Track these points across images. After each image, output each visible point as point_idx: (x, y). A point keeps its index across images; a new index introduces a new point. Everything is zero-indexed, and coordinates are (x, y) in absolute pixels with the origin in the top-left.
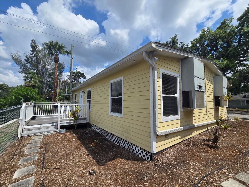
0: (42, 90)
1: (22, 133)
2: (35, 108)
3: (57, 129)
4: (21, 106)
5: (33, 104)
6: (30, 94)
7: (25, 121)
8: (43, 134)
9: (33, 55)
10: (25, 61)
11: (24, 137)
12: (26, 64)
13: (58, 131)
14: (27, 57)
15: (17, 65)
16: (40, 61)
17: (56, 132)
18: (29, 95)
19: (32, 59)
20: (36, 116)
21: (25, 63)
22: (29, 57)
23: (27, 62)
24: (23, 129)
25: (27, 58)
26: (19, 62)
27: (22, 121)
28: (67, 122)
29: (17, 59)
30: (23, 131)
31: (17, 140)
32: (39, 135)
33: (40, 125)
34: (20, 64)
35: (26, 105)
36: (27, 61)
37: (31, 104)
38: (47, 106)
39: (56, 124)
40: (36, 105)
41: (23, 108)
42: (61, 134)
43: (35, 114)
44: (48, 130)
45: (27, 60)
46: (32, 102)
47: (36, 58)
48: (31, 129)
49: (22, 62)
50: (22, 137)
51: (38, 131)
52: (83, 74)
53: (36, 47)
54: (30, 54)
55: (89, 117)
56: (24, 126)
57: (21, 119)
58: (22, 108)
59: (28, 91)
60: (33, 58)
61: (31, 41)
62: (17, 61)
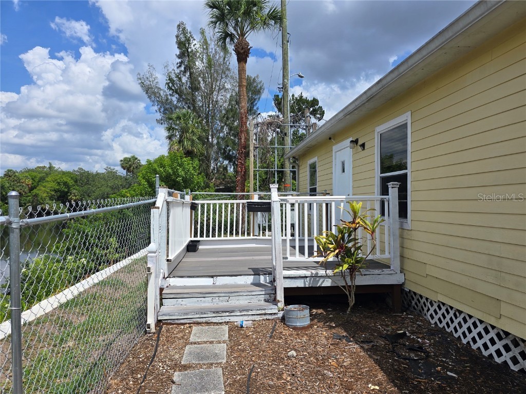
0: (208, 166)
1: (161, 304)
2: (193, 212)
3: (275, 301)
4: (154, 200)
5: (188, 198)
6: (181, 172)
7: (168, 260)
8: (227, 319)
9: (182, 68)
10: (166, 89)
11: (167, 324)
12: (169, 97)
13: (280, 314)
14: (169, 76)
15: (152, 103)
16: (199, 83)
17: (273, 317)
18: (179, 176)
19: (180, 79)
20: (199, 238)
21: (167, 95)
22: (173, 76)
23: (171, 92)
24: (161, 290)
25: (171, 80)
26: (154, 93)
27: (157, 260)
28: (307, 273)
29: (150, 86)
30: (162, 296)
31: (146, 332)
32: (214, 320)
33: (212, 277)
34: (158, 99)
35: (167, 198)
36: (170, 88)
37: (183, 197)
38: (226, 205)
39: (265, 279)
40: (196, 202)
41: (158, 208)
42: (295, 328)
43: (196, 236)
44: (242, 302)
45: (170, 85)
46: (187, 194)
47: (190, 75)
48: (186, 291)
49: (162, 93)
50: (159, 323)
51: (207, 303)
52: (315, 102)
53: (188, 40)
54: (175, 68)
55: (402, 257)
56: (164, 278)
57: (155, 253)
58: (156, 208)
59: (175, 165)
60: (184, 78)
61: (176, 30)
62: (150, 91)
